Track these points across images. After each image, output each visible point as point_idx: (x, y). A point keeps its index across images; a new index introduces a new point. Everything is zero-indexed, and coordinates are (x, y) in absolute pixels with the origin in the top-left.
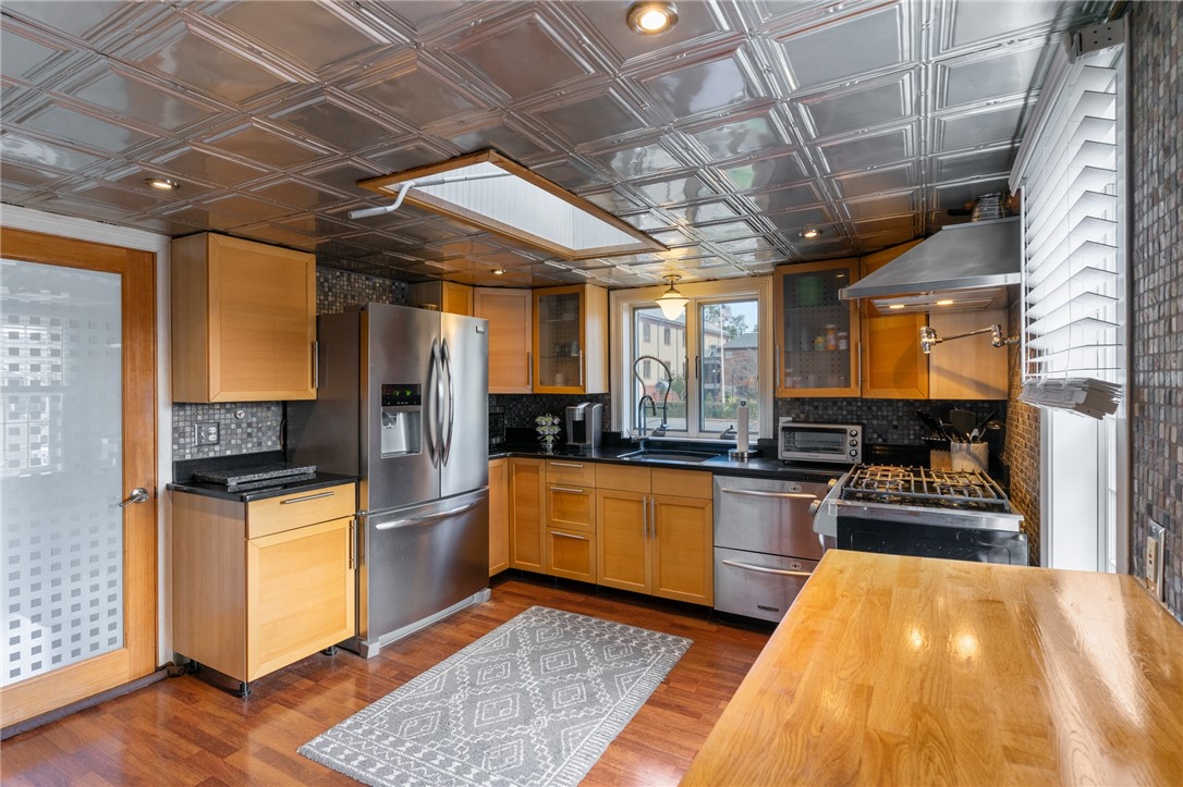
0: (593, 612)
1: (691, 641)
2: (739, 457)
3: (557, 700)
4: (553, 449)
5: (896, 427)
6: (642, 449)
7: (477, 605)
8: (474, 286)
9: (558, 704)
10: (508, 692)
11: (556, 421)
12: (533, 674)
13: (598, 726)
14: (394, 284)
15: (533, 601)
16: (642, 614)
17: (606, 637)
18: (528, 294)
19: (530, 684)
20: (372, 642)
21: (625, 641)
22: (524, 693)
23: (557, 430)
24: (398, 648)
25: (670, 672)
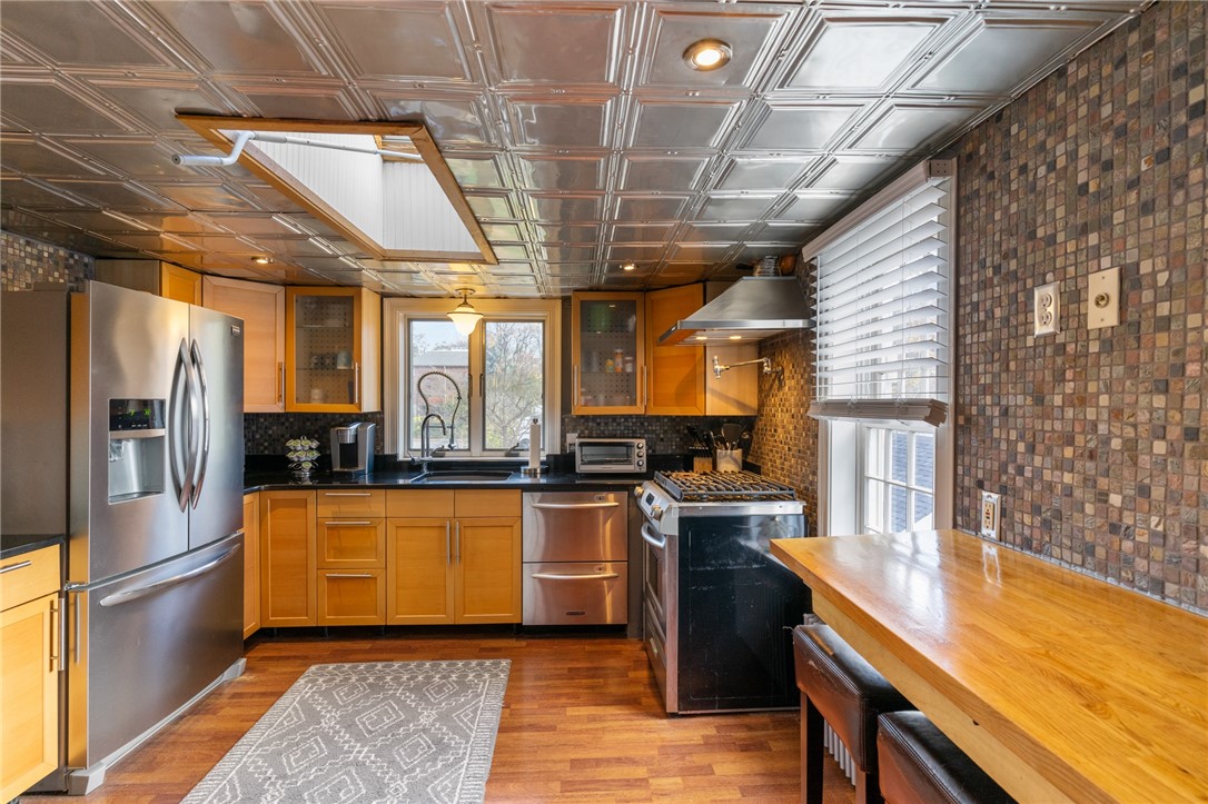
0: (392, 656)
1: (509, 661)
2: (533, 473)
3: (403, 760)
4: (311, 478)
5: (662, 440)
6: (426, 472)
7: (230, 683)
8: (203, 273)
9: (406, 763)
10: (337, 771)
11: (315, 444)
12: (357, 741)
13: (463, 770)
14: (72, 256)
15: (307, 661)
16: (445, 647)
17: (420, 678)
18: (280, 290)
19: (360, 752)
20: (92, 770)
21: (443, 677)
22: (357, 764)
23: (316, 455)
24: (133, 767)
25: (505, 696)
